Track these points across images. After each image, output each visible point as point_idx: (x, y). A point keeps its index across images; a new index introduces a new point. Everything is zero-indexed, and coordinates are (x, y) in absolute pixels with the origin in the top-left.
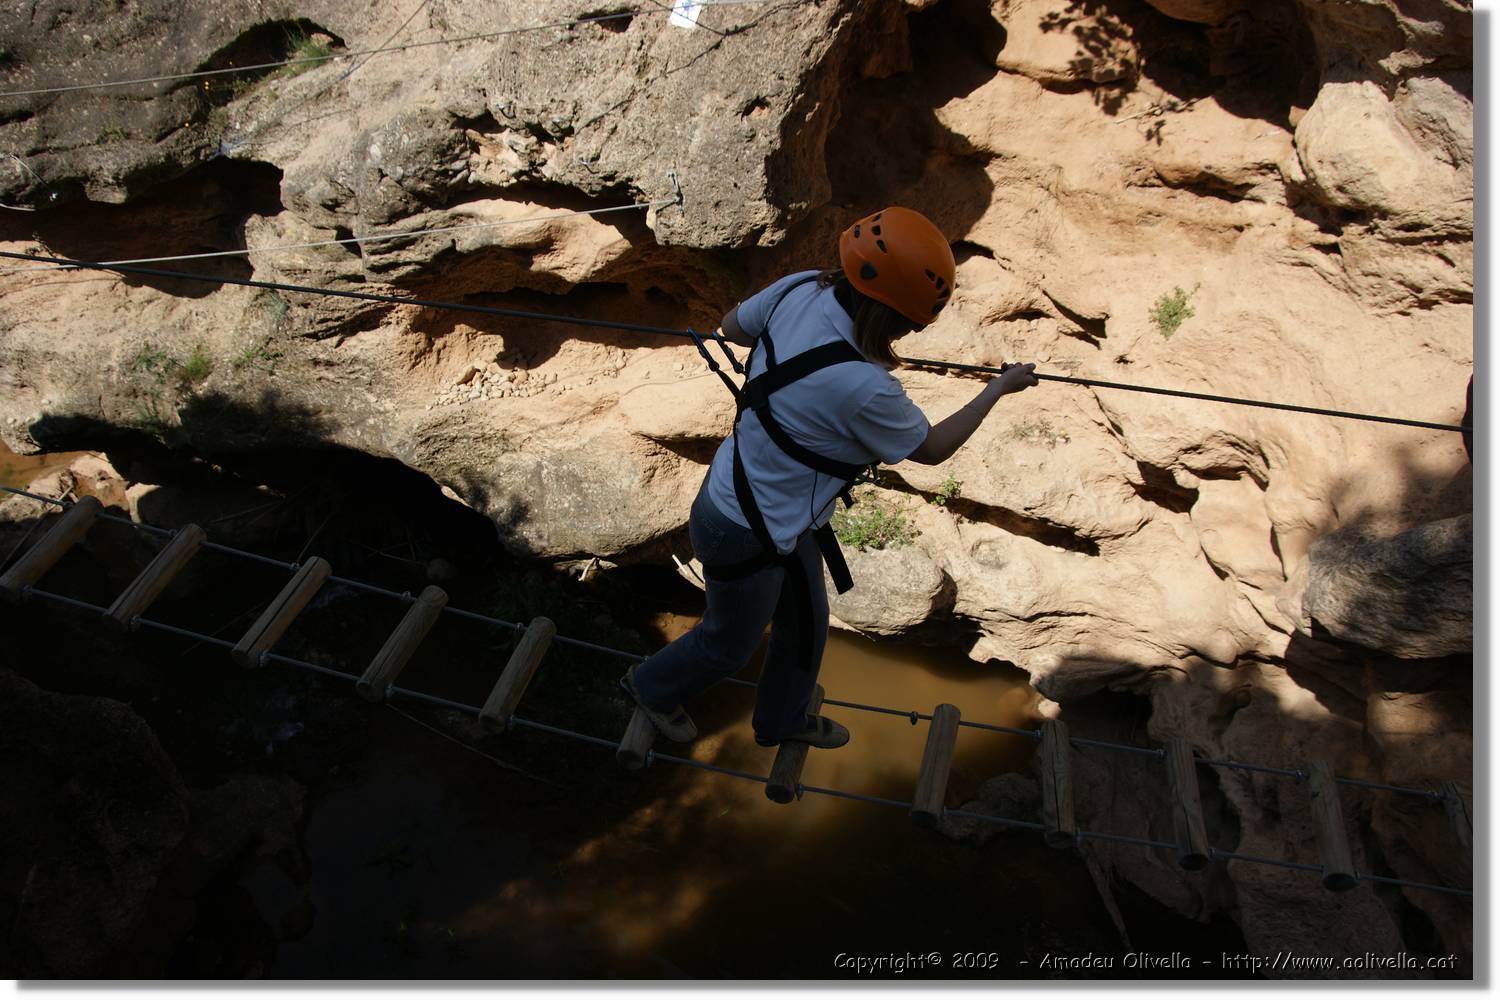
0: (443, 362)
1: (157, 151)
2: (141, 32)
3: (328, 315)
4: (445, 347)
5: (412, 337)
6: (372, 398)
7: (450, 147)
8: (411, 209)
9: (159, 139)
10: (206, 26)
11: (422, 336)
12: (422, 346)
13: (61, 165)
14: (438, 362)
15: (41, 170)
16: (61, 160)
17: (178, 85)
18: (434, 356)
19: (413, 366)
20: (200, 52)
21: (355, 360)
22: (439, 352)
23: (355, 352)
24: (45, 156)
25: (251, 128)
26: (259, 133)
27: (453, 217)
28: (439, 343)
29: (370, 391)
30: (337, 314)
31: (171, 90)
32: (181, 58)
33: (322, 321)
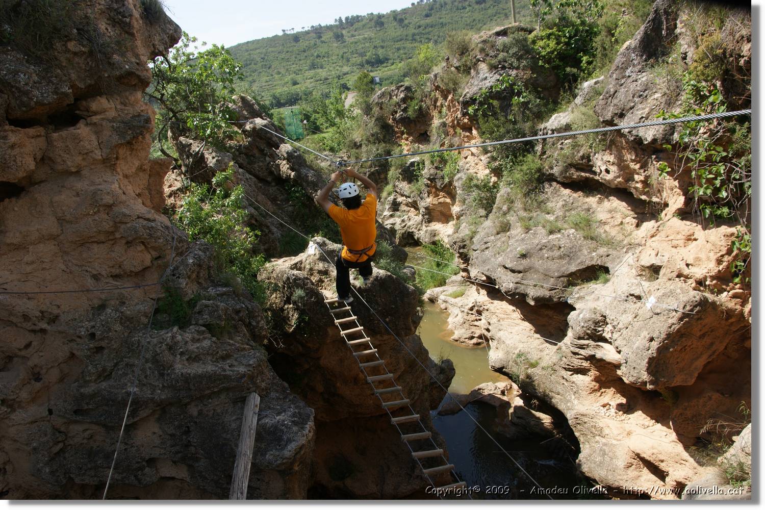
0: (602, 397)
1: (547, 294)
2: (561, 257)
3: (570, 364)
4: (605, 392)
5: (594, 383)
6: (573, 397)
7: (598, 322)
8: (586, 338)
9: (550, 290)
10: (579, 261)
11: (598, 385)
12: (596, 388)
13: (521, 289)
14: (601, 396)
15: (516, 289)
16: (523, 287)
17: (562, 276)
18: (599, 393)
19: (591, 393)
20: (573, 268)
21: (573, 382)
22: (602, 393)
23: (574, 380)
24: (519, 285)
25: (576, 296)
26: (578, 298)
27: (597, 345)
28: (603, 390)
29: (574, 395)
30: (573, 365)
31: (560, 277)
32: (567, 268)
33: (568, 365)
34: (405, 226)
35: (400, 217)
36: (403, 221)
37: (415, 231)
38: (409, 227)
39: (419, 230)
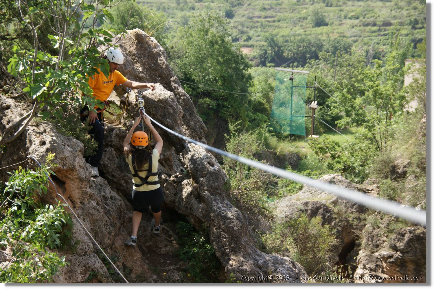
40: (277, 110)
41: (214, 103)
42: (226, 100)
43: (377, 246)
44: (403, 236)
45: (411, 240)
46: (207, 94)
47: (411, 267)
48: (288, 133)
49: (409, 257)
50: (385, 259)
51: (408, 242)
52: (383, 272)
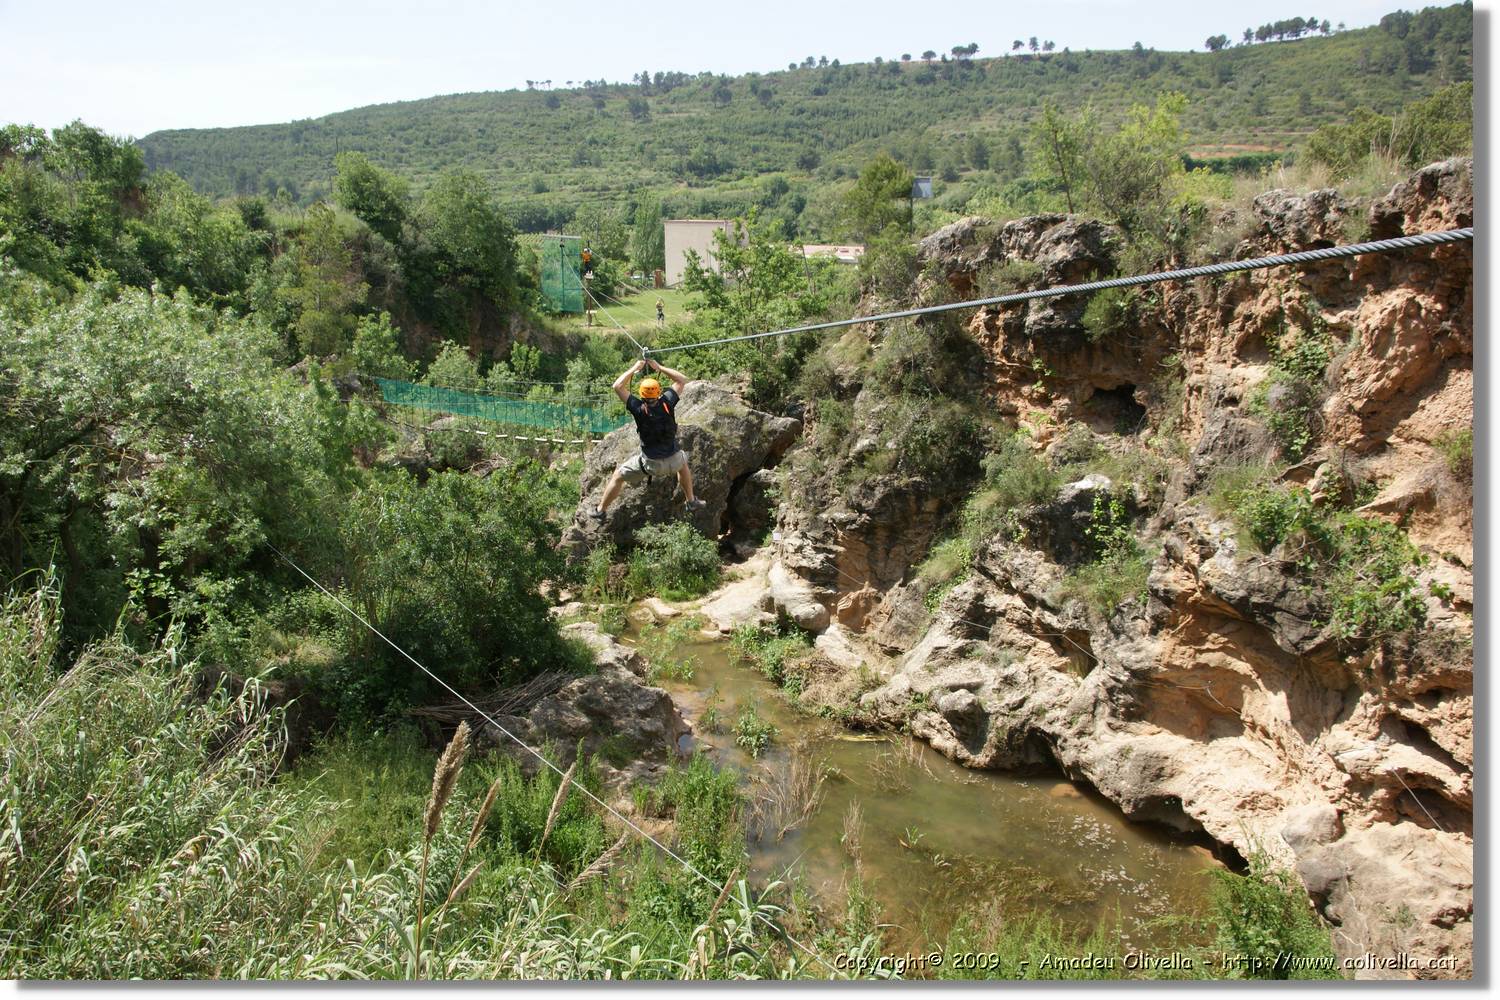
34: (1021, 703)
35: (993, 660)
36: (1009, 681)
37: (1068, 733)
38: (1039, 712)
39: (1081, 734)
40: (546, 283)
41: (477, 281)
42: (492, 275)
43: (823, 503)
44: (872, 489)
45: (886, 497)
46: (467, 270)
47: (882, 534)
48: (559, 309)
49: (881, 520)
50: (842, 524)
51: (881, 500)
52: (836, 543)
